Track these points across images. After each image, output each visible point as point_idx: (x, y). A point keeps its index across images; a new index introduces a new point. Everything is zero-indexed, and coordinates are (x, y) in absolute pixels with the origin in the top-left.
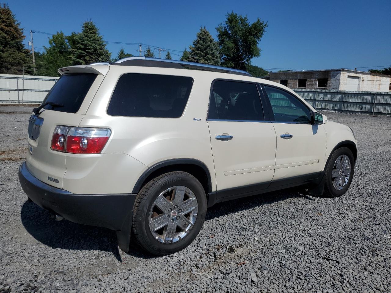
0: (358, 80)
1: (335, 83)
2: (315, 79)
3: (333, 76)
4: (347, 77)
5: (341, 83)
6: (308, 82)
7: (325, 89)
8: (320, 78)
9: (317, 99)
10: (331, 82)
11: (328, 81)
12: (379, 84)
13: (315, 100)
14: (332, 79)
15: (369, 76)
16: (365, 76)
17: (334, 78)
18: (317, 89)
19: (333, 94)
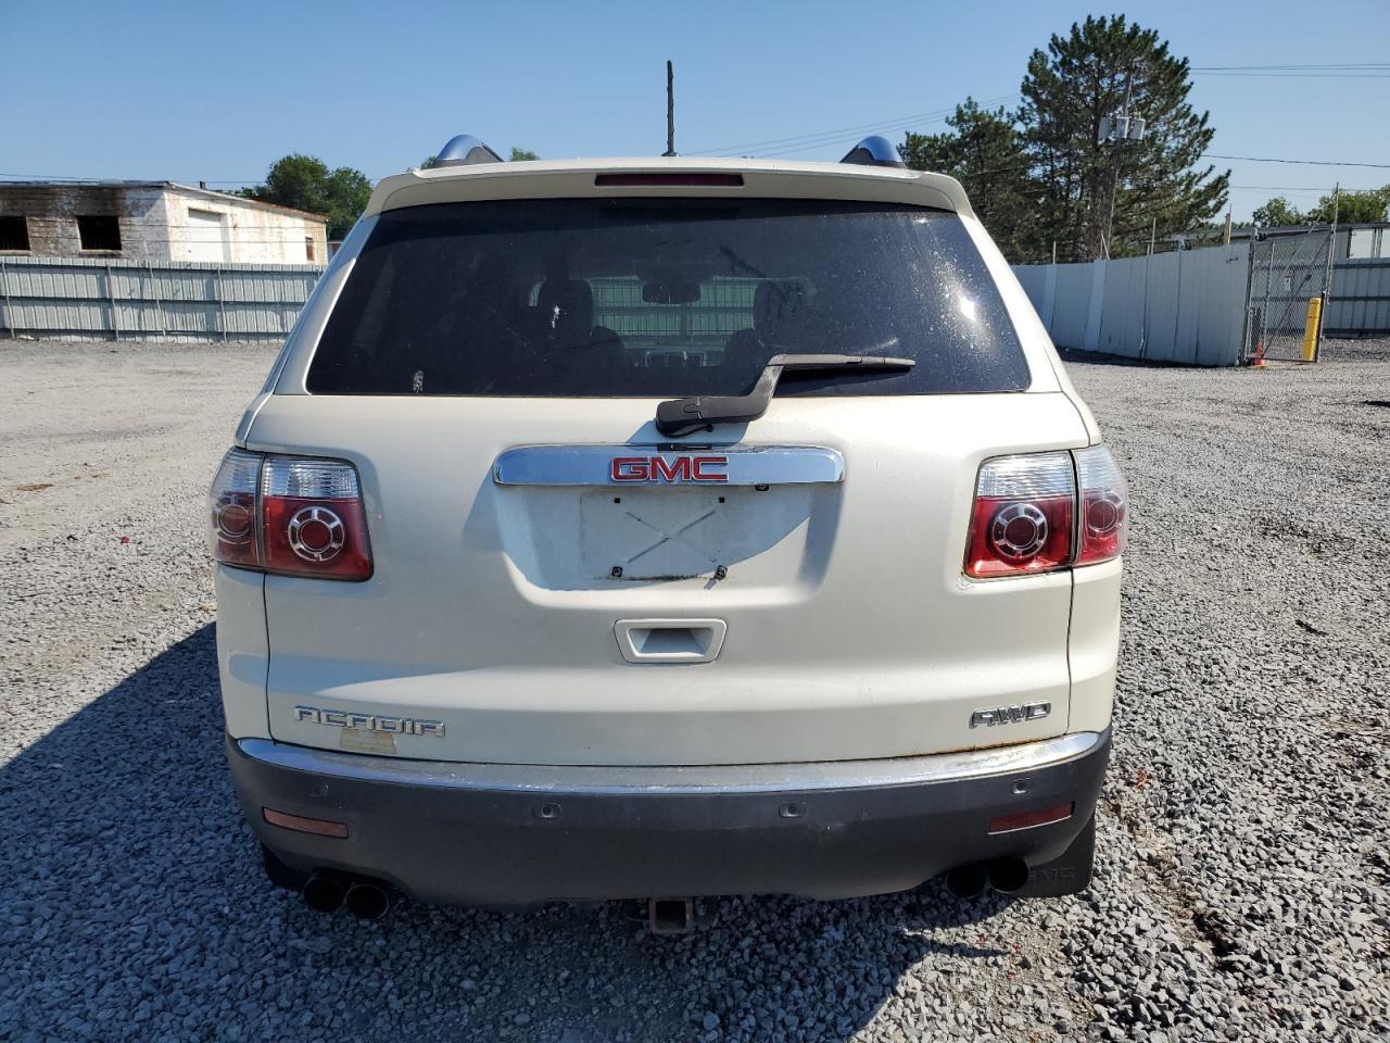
0: (217, 224)
1: (150, 235)
2: (64, 215)
3: (136, 206)
4: (187, 211)
5: (174, 235)
6: (34, 229)
7: (113, 256)
8: (83, 214)
9: (116, 296)
10: (132, 229)
11: (121, 228)
12: (279, 239)
13: (110, 300)
14: (135, 220)
15: (248, 211)
16: (238, 210)
17: (143, 215)
18: (81, 255)
19: (164, 274)
